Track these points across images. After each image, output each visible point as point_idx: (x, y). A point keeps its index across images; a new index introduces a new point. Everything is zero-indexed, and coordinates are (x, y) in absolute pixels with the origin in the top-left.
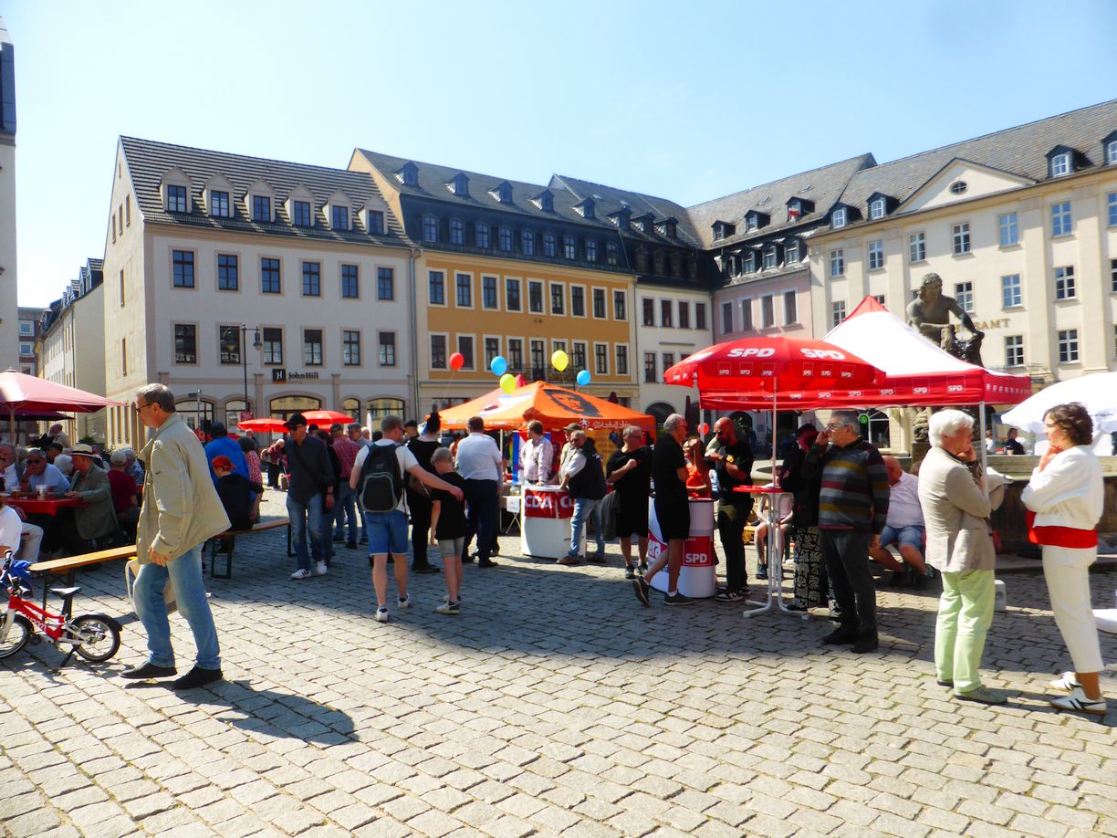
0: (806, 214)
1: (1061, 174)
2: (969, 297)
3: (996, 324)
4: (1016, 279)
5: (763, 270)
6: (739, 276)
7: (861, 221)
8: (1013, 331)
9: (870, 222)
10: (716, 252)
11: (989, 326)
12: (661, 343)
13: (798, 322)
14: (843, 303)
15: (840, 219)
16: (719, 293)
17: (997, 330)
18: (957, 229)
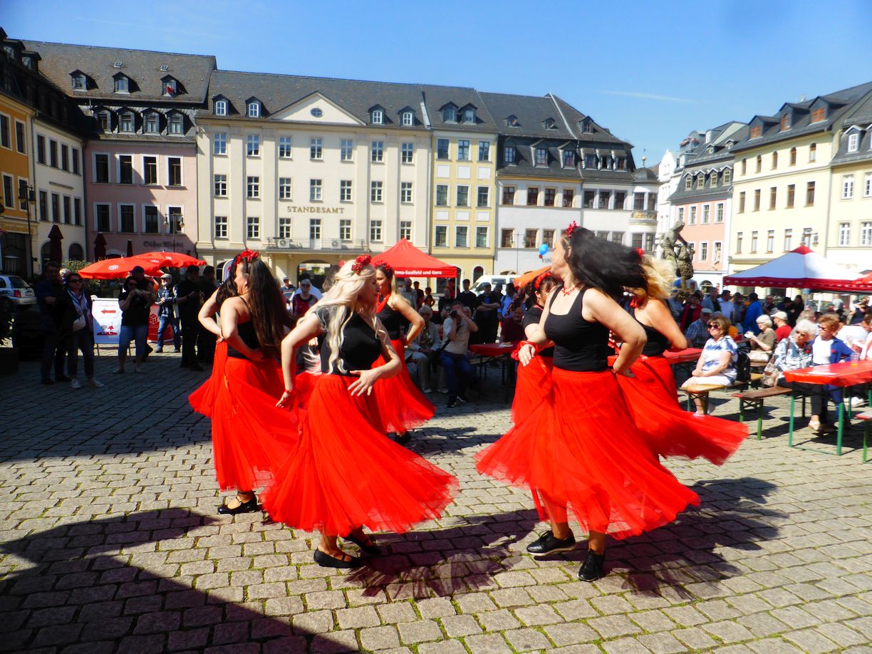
0: (181, 93)
1: (377, 122)
2: (319, 189)
3: (336, 211)
4: (349, 183)
5: (143, 133)
6: (116, 132)
7: (239, 115)
8: (345, 217)
9: (247, 119)
10: (85, 102)
11: (331, 210)
12: (50, 183)
13: (182, 185)
14: (224, 177)
15: (222, 108)
16: (92, 142)
17: (335, 214)
18: (313, 141)
